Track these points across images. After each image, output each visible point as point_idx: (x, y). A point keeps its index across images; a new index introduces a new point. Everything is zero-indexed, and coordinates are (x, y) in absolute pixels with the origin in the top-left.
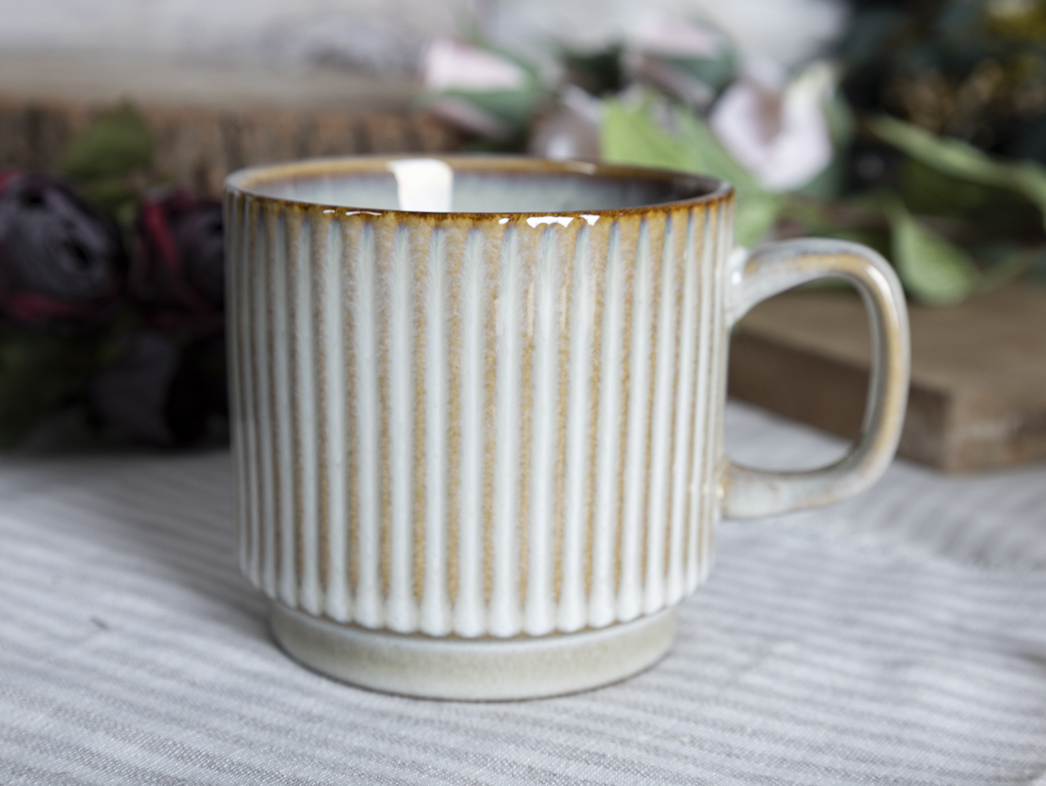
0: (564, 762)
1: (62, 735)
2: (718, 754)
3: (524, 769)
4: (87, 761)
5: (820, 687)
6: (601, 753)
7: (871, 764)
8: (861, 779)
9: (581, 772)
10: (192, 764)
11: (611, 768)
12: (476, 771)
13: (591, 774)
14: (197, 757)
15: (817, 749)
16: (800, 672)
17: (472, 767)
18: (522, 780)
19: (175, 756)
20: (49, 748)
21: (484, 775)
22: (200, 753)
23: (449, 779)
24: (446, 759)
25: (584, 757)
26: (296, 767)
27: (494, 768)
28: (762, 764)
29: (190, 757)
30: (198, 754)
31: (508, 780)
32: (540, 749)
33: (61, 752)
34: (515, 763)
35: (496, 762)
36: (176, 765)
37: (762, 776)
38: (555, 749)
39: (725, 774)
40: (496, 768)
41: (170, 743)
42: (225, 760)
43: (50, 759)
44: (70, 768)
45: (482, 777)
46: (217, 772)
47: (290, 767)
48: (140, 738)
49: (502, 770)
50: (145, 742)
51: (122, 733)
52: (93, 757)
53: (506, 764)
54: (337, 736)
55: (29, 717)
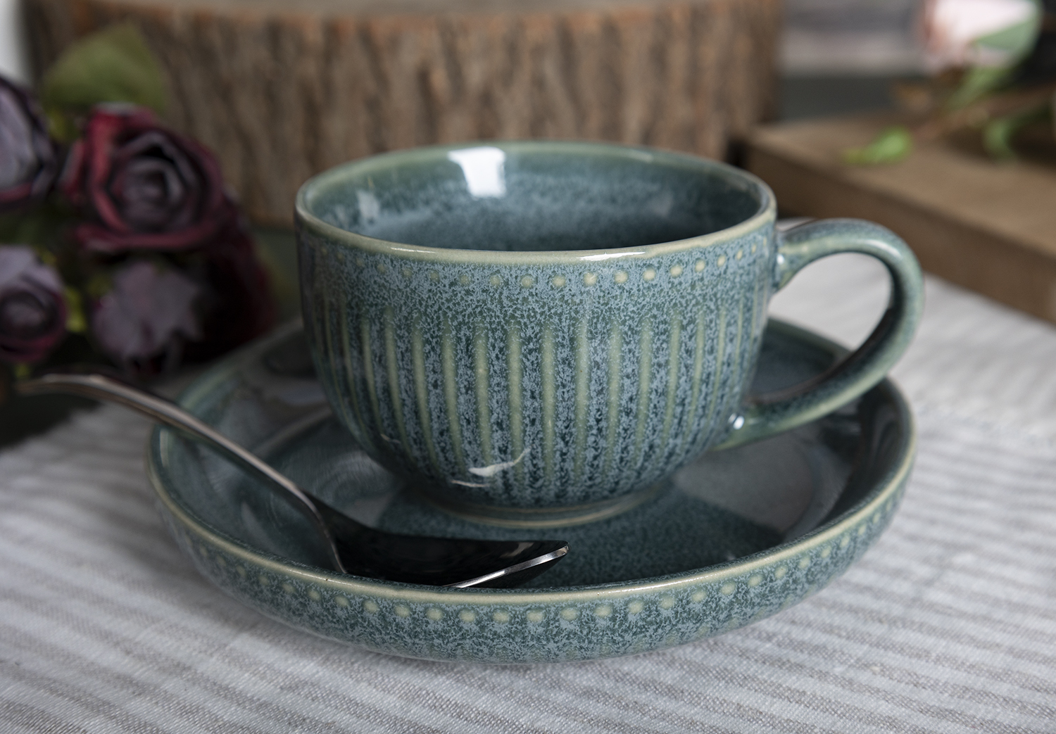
0: (769, 699)
1: (330, 684)
2: (907, 683)
3: (734, 707)
4: (353, 710)
5: (997, 602)
6: (801, 691)
7: (1045, 694)
8: (1037, 712)
9: (785, 710)
10: (444, 713)
11: (811, 708)
12: (691, 710)
13: (793, 713)
14: (447, 706)
15: (995, 676)
16: (978, 585)
17: (687, 706)
18: (733, 718)
19: (429, 705)
20: (319, 695)
21: (698, 714)
22: (451, 702)
23: (667, 719)
24: (664, 699)
25: (787, 694)
26: (534, 715)
27: (707, 707)
28: (946, 695)
29: (442, 706)
30: (448, 703)
31: (720, 718)
32: (746, 685)
33: (330, 701)
34: (725, 701)
35: (708, 701)
36: (430, 714)
37: (946, 710)
38: (760, 685)
39: (913, 710)
40: (709, 707)
41: (424, 692)
42: (472, 710)
43: (320, 707)
44: (338, 717)
45: (696, 717)
46: (465, 722)
47: (528, 715)
48: (398, 689)
49: (714, 709)
50: (402, 692)
51: (383, 683)
52: (358, 706)
53: (718, 703)
54: (568, 675)
55: (301, 664)
